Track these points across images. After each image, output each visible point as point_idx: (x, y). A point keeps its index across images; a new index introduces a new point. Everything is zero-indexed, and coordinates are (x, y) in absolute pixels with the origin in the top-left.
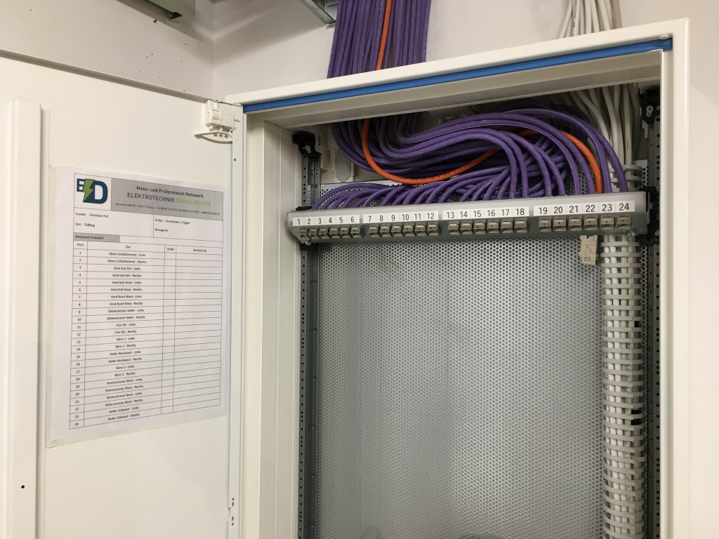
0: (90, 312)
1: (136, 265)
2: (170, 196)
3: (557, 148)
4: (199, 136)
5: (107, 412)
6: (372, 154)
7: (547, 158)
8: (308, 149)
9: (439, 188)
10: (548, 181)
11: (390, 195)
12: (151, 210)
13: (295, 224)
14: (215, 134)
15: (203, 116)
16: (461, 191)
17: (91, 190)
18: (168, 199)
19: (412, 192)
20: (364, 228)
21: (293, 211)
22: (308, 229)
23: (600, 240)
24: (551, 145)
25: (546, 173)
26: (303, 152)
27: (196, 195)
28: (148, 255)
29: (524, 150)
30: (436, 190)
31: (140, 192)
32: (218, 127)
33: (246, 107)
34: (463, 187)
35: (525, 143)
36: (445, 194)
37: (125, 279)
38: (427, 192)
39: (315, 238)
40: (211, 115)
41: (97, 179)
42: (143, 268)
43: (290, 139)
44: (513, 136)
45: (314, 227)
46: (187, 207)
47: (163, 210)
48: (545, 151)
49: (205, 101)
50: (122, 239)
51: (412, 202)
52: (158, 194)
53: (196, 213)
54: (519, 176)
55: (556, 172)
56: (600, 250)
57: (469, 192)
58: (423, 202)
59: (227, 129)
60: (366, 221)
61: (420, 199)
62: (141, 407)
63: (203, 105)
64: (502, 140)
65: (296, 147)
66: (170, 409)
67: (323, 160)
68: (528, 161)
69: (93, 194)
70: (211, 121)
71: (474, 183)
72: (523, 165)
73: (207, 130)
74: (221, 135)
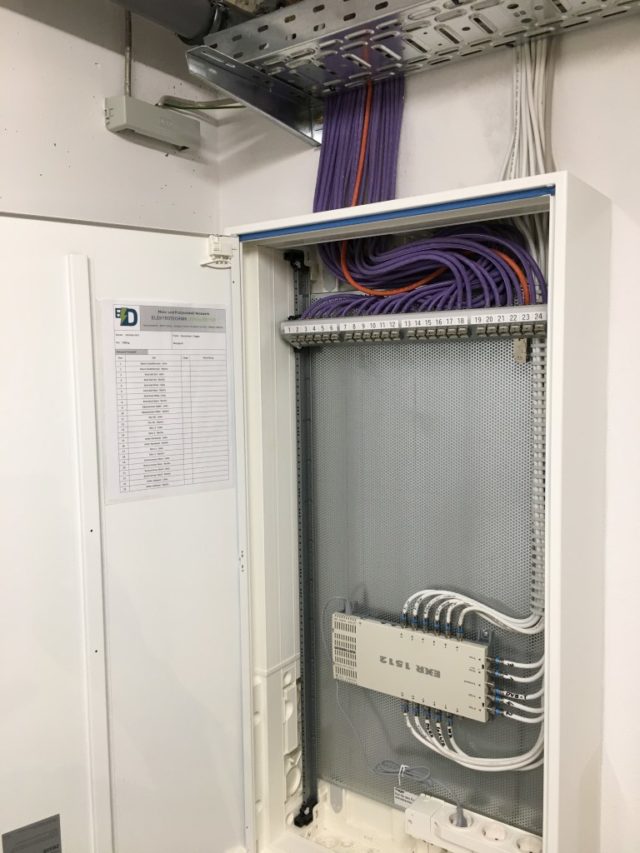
0: (130, 408)
1: (161, 371)
2: (184, 316)
3: (494, 267)
4: (204, 266)
5: (144, 482)
6: (349, 270)
7: (486, 274)
8: (298, 264)
9: (403, 299)
10: (486, 293)
11: (364, 305)
12: (170, 328)
13: (287, 332)
14: (217, 263)
15: (206, 248)
16: (421, 301)
17: (125, 316)
18: (183, 319)
19: (382, 302)
20: (342, 335)
21: (285, 321)
22: (297, 336)
23: (529, 342)
24: (490, 263)
25: (485, 287)
26: (294, 266)
27: (204, 313)
28: (169, 364)
29: (467, 267)
30: (400, 301)
31: (160, 315)
32: (219, 256)
33: (241, 237)
34: (423, 298)
35: (467, 261)
36: (407, 305)
37: (153, 383)
38: (393, 303)
39: (304, 343)
40: (213, 248)
41: (129, 307)
42: (166, 373)
43: (282, 257)
44: (458, 256)
45: (302, 334)
46: (195, 323)
47: (178, 328)
48: (485, 267)
49: (208, 236)
50: (150, 352)
51: (381, 312)
52: (175, 315)
53: (204, 328)
54: (464, 290)
55: (494, 286)
56: (529, 350)
57: (426, 303)
58: (389, 312)
59: (226, 257)
60: (342, 329)
61: (387, 309)
62: (169, 478)
63: (207, 239)
64: (448, 260)
65: (288, 263)
66: (190, 481)
67: (312, 272)
68: (472, 277)
69: (127, 319)
70: (213, 252)
71: (432, 294)
72: (467, 280)
73: (210, 260)
74: (222, 262)
